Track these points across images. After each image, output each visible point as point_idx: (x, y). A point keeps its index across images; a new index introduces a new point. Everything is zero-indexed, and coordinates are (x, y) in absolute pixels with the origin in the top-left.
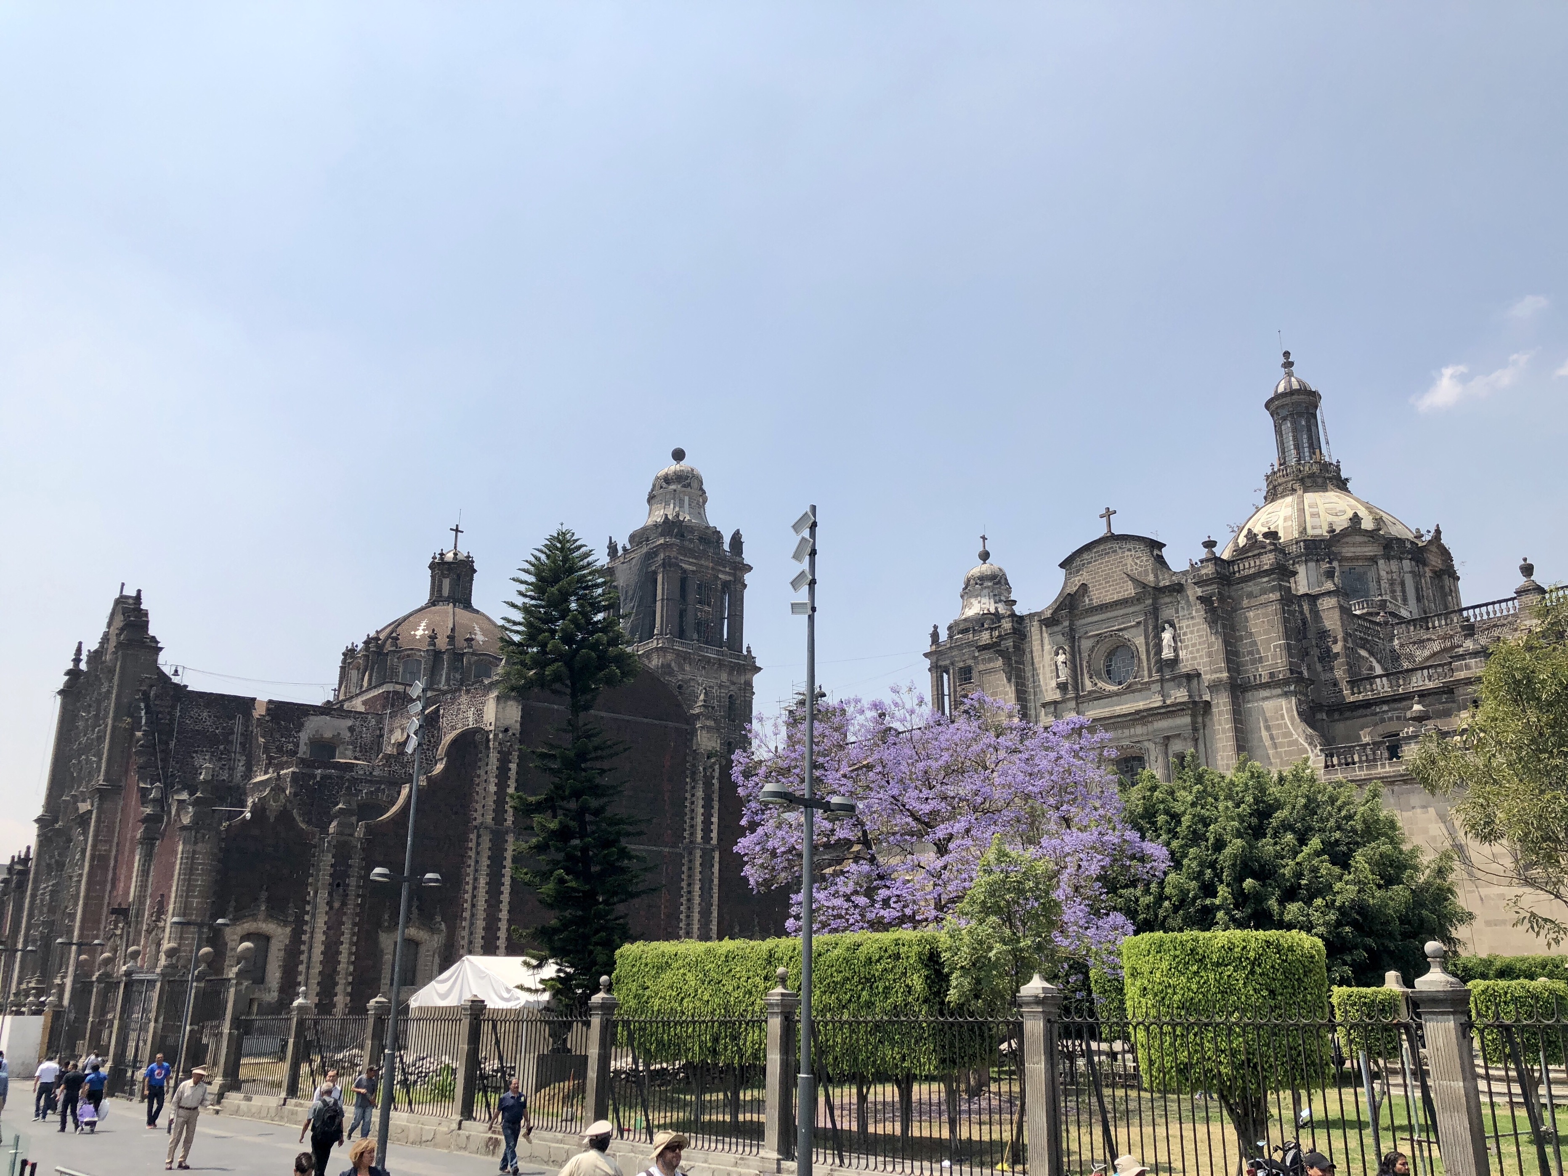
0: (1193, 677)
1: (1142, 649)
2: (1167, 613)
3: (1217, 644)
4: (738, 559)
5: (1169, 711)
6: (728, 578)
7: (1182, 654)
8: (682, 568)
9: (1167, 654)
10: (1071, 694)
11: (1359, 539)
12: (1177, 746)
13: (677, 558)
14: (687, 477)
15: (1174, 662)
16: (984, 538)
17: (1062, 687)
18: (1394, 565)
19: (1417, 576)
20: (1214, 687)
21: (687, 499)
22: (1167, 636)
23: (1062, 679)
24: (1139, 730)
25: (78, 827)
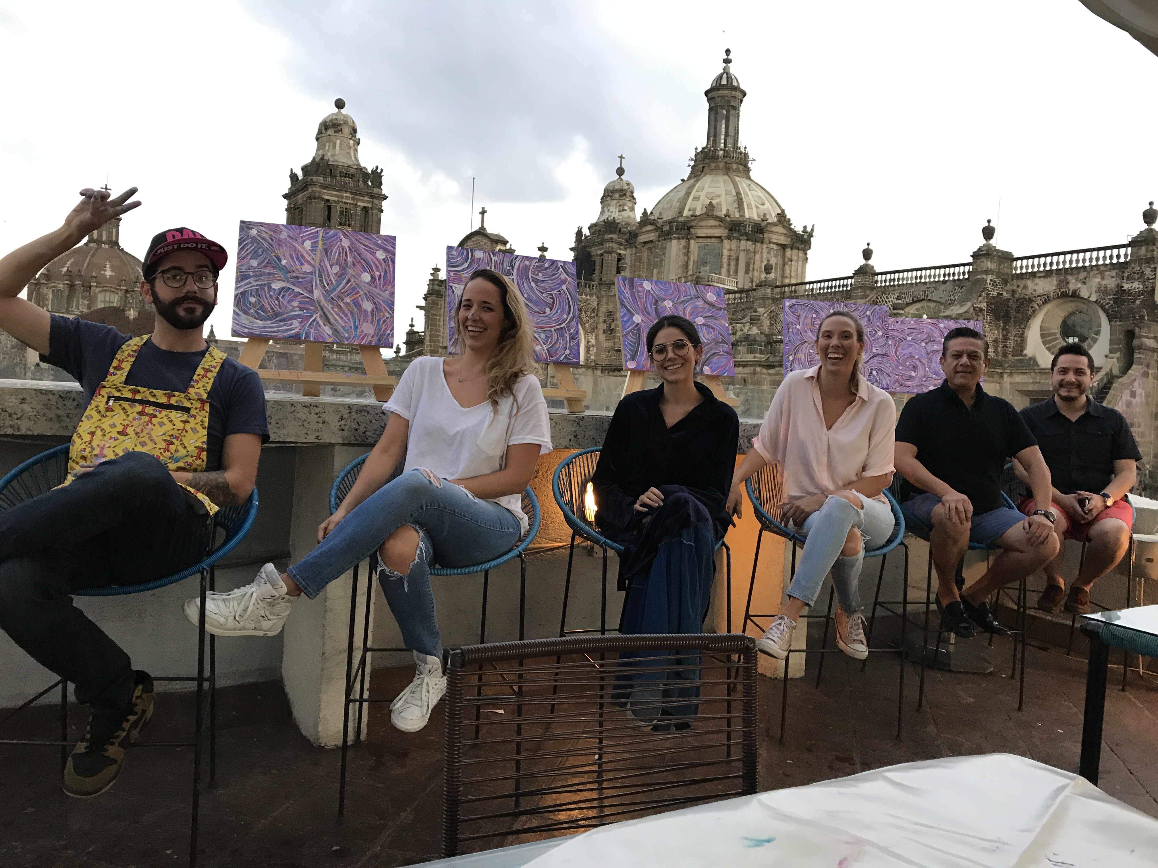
4: (376, 190)
6: (366, 205)
8: (323, 199)
11: (712, 223)
13: (320, 192)
14: (339, 125)
16: (621, 157)
18: (735, 244)
21: (338, 142)
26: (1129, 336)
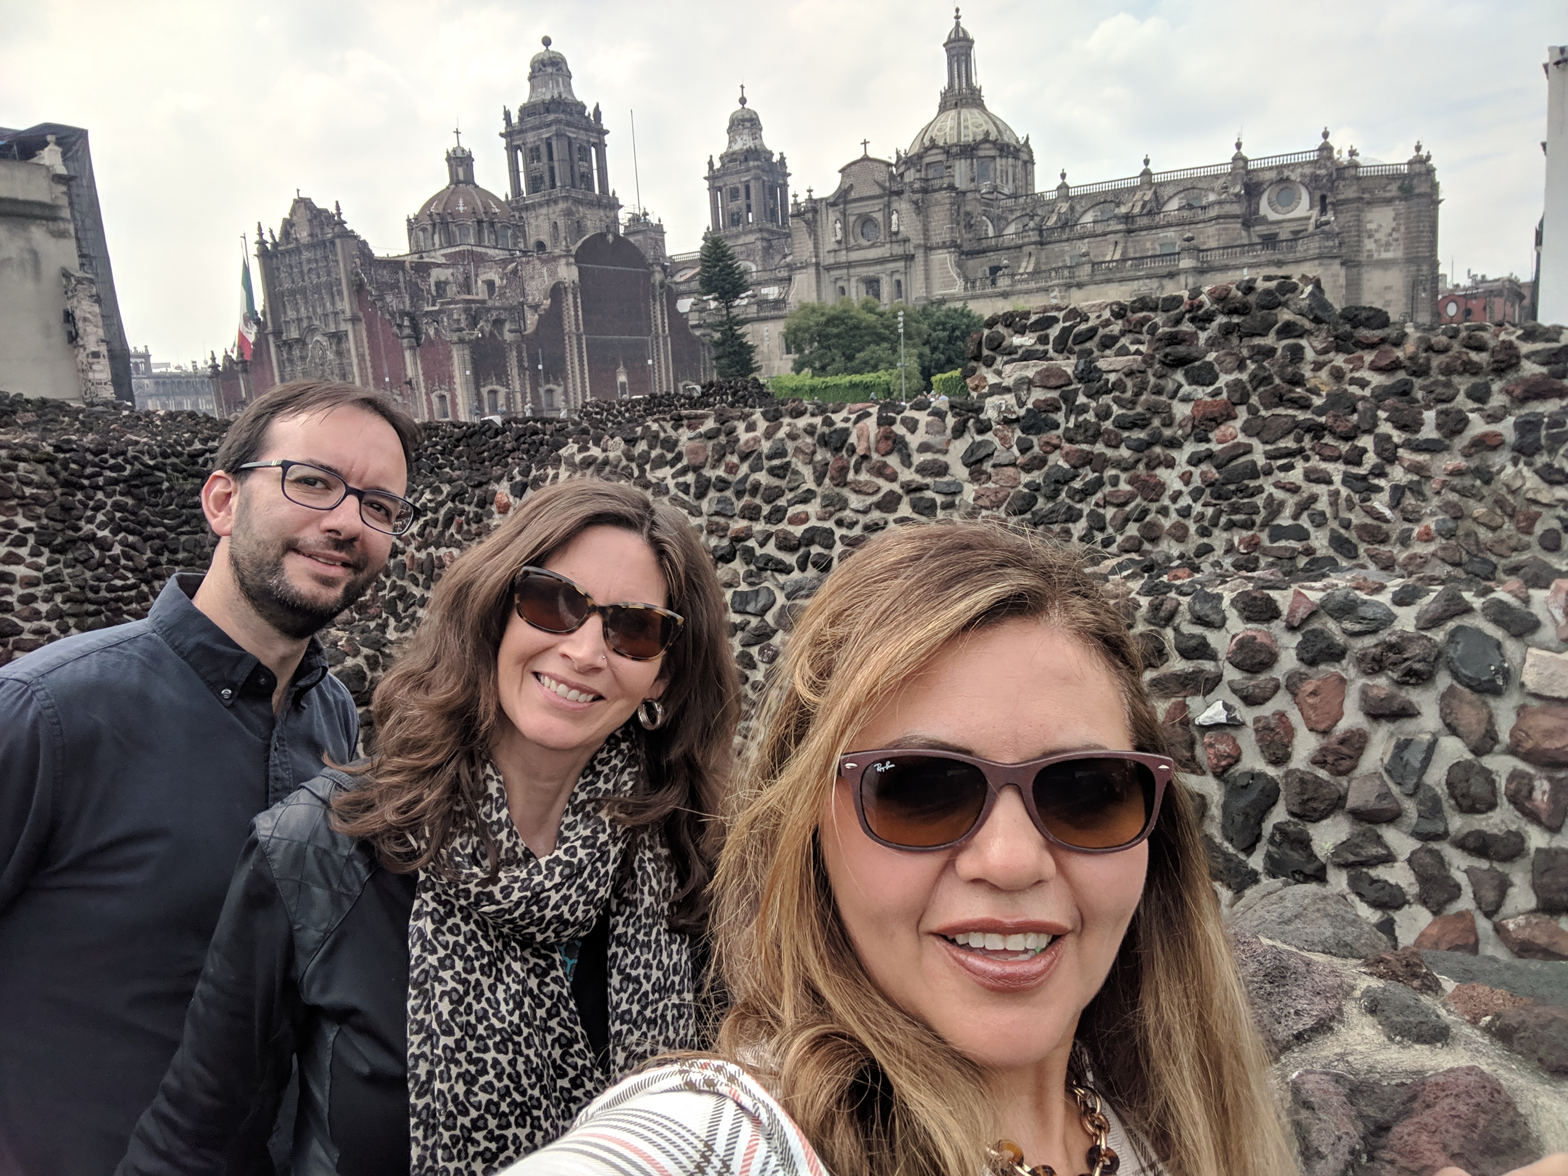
0: (906, 240)
1: (881, 223)
2: (895, 205)
3: (920, 227)
4: (599, 126)
5: (894, 259)
6: (595, 140)
7: (901, 228)
9: (894, 228)
10: (843, 246)
11: (988, 145)
12: (897, 277)
14: (556, 59)
16: (742, 87)
17: (839, 242)
18: (1004, 161)
19: (1014, 167)
20: (917, 247)
21: (560, 78)
22: (894, 217)
23: (839, 238)
24: (878, 268)
25: (318, 337)
26: (1323, 198)
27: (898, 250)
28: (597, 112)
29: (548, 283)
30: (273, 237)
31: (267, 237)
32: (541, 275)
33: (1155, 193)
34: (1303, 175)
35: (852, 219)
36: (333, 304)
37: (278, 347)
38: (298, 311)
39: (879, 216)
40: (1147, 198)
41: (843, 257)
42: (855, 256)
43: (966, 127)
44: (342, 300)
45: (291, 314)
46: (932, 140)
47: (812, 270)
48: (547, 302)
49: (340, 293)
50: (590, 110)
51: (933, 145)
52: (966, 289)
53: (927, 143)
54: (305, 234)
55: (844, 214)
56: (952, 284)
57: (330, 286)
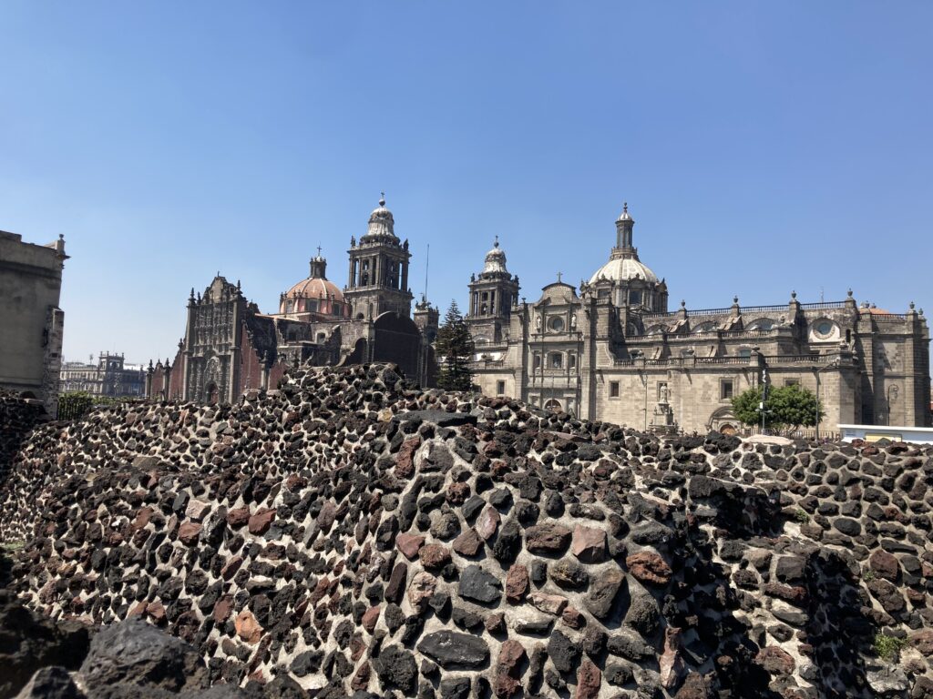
0: (579, 334)
1: (565, 322)
3: (589, 326)
4: (406, 251)
5: (571, 343)
6: (403, 259)
7: (578, 325)
9: (573, 325)
12: (572, 354)
14: (386, 214)
15: (575, 328)
16: (497, 237)
18: (648, 291)
20: (586, 337)
21: (387, 224)
22: (574, 318)
23: (539, 327)
24: (561, 348)
25: (214, 358)
26: (848, 332)
27: (574, 338)
28: (406, 244)
29: (357, 338)
30: (199, 297)
31: (196, 297)
32: (353, 333)
33: (740, 319)
34: (835, 316)
35: (548, 317)
36: (226, 339)
37: (189, 361)
38: (205, 342)
39: (564, 318)
40: (735, 322)
41: (540, 339)
42: (547, 339)
43: (626, 270)
44: (231, 337)
45: (201, 343)
46: (603, 276)
47: (521, 345)
48: (353, 350)
49: (231, 333)
50: (402, 243)
51: (604, 279)
52: (615, 365)
53: (600, 278)
54: (218, 297)
55: (543, 315)
56: (606, 361)
57: (226, 328)
